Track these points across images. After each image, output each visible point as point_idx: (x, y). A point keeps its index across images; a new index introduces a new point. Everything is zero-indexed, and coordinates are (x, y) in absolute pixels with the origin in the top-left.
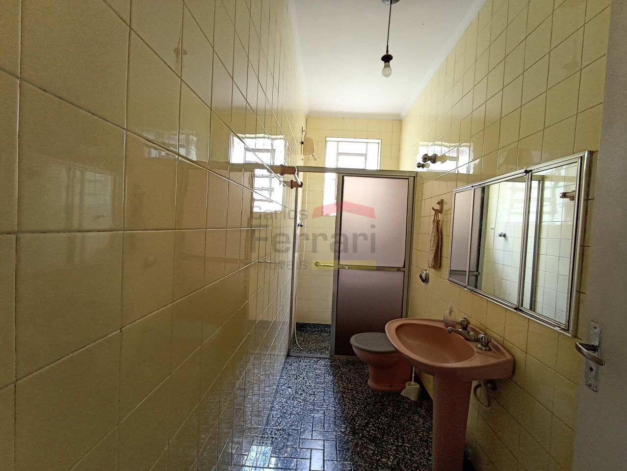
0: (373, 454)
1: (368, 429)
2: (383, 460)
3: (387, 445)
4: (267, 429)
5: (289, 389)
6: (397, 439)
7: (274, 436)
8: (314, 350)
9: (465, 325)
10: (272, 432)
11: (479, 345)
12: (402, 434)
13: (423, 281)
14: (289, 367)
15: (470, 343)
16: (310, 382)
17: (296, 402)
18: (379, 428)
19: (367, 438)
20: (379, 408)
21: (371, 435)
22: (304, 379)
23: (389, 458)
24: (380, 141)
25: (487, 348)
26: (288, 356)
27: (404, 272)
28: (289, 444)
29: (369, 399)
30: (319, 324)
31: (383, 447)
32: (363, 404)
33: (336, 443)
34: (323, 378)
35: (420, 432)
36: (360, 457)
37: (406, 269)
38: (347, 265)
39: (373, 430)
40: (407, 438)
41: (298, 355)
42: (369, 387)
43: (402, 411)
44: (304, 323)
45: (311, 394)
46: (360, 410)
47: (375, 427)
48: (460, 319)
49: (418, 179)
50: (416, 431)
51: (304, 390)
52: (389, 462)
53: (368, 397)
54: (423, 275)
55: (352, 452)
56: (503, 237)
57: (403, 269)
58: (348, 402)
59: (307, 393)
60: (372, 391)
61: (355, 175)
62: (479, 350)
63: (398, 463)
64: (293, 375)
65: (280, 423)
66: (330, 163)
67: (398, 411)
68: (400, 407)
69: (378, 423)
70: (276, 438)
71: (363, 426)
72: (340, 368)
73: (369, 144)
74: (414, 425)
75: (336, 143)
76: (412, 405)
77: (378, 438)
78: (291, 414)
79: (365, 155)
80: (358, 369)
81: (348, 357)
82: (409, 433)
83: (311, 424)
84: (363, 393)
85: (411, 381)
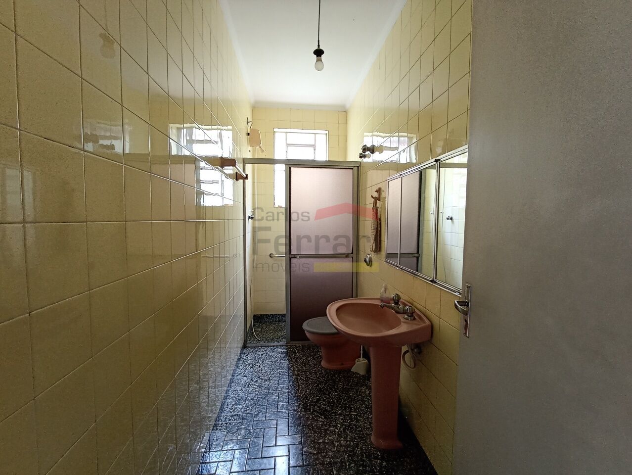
0: (322, 425)
1: (319, 404)
2: (331, 428)
3: (335, 415)
4: (221, 416)
5: (245, 378)
6: (345, 409)
7: (228, 422)
8: (272, 340)
9: (397, 300)
10: (226, 418)
11: (406, 316)
12: (349, 405)
13: (368, 265)
14: (245, 358)
15: (399, 315)
16: (266, 369)
17: (251, 389)
18: (329, 402)
19: (317, 412)
20: (331, 385)
21: (322, 409)
22: (260, 366)
23: (336, 426)
24: (327, 132)
25: (412, 318)
26: (245, 347)
27: (353, 257)
28: (243, 427)
29: (322, 377)
30: (276, 314)
31: (332, 418)
32: (316, 382)
33: (289, 420)
34: (278, 364)
35: (366, 401)
36: (310, 429)
37: (354, 255)
38: (298, 255)
39: (324, 405)
40: (354, 407)
41: (254, 345)
42: (323, 367)
43: (351, 385)
44: (261, 315)
45: (266, 380)
46: (313, 388)
47: (326, 402)
48: (393, 296)
49: (361, 169)
50: (362, 401)
51: (259, 377)
52: (336, 430)
53: (320, 376)
54: (368, 260)
55: (303, 426)
56: (450, 220)
57: (351, 255)
58: (301, 383)
59: (262, 379)
60: (325, 371)
61: (311, 166)
62: (406, 321)
63: (344, 429)
64: (249, 364)
65: (235, 410)
66: (279, 155)
67: (347, 385)
68: (350, 382)
69: (329, 398)
70: (230, 424)
71: (315, 402)
72: (295, 353)
73: (317, 135)
74: (361, 395)
75: (284, 134)
76: (361, 379)
77: (327, 411)
78: (245, 400)
79: (314, 146)
80: (313, 352)
81: (304, 342)
82: (356, 403)
83: (265, 407)
84: (316, 373)
85: (360, 358)
